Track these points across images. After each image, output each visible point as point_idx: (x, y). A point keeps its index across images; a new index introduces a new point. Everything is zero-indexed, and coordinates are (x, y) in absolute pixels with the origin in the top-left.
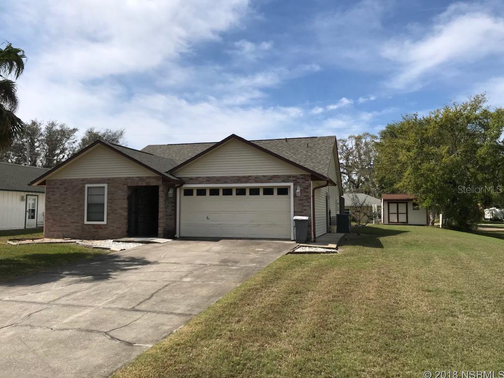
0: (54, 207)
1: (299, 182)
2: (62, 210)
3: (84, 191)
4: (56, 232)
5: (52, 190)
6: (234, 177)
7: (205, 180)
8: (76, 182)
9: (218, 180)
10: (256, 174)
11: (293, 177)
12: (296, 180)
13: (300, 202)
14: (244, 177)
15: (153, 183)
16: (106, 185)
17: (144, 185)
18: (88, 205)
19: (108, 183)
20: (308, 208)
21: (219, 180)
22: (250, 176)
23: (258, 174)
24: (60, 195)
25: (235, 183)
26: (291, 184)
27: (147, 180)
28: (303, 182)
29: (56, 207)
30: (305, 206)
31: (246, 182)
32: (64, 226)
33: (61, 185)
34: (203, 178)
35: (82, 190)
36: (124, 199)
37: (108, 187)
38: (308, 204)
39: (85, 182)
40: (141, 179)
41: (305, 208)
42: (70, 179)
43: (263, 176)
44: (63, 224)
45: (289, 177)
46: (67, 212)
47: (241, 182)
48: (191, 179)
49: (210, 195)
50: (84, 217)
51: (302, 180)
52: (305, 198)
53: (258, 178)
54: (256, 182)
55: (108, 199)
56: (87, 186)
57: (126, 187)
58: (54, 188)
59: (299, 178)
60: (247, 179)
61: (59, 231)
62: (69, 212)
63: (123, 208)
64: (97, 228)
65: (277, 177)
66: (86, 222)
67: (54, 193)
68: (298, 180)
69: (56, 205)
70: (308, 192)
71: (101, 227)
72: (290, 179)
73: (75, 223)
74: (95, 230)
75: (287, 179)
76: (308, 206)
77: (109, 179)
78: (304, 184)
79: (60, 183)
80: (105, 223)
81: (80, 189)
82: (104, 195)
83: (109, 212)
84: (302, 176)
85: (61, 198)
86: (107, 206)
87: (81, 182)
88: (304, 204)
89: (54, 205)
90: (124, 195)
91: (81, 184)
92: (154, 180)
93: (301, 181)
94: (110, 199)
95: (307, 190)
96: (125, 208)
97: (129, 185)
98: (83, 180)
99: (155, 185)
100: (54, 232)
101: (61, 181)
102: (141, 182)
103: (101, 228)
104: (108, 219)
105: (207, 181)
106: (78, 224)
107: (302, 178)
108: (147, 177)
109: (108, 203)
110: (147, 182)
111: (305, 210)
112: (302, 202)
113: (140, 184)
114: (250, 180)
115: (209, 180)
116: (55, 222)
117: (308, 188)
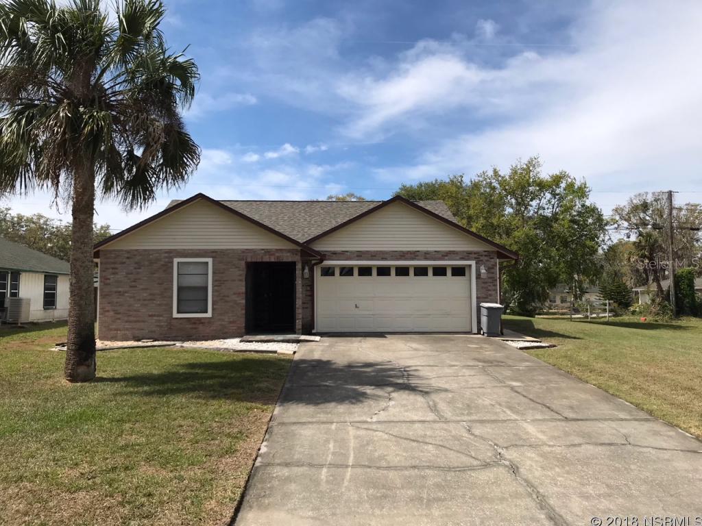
0: (116, 292)
1: (482, 261)
2: (131, 297)
3: (172, 268)
4: (120, 330)
5: (113, 266)
6: (396, 251)
7: (355, 255)
8: (157, 255)
9: (372, 256)
10: (425, 249)
11: (475, 253)
12: (478, 257)
13: (483, 285)
14: (408, 252)
15: (288, 258)
16: (210, 261)
17: (273, 260)
18: (179, 289)
19: (213, 257)
20: (494, 292)
21: (375, 256)
22: (418, 251)
23: (429, 249)
24: (128, 274)
25: (398, 259)
26: (473, 263)
27: (277, 254)
28: (487, 261)
29: (120, 292)
30: (489, 290)
31: (413, 259)
32: (136, 322)
33: (128, 258)
34: (351, 252)
35: (168, 267)
36: (240, 280)
37: (213, 263)
38: (494, 288)
39: (171, 255)
40: (268, 252)
41: (490, 292)
42: (145, 250)
43: (436, 251)
44: (132, 319)
45: (469, 253)
46: (139, 300)
47: (406, 259)
48: (334, 253)
49: (359, 275)
50: (172, 307)
51: (486, 258)
52: (490, 280)
53: (428, 254)
54: (426, 259)
55: (214, 281)
56: (176, 261)
57: (243, 263)
58: (114, 263)
59: (482, 256)
60: (414, 255)
61: (127, 329)
62: (145, 300)
63: (239, 294)
64: (195, 323)
65: (454, 254)
66: (175, 315)
67: (116, 271)
68: (482, 258)
69: (120, 289)
70: (493, 273)
71: (203, 321)
72: (471, 255)
73: (154, 316)
74: (191, 326)
75: (467, 255)
76: (494, 290)
77: (214, 251)
78: (488, 263)
79: (126, 255)
80: (209, 314)
81: (163, 265)
82: (207, 274)
83: (215, 299)
84: (486, 253)
85: (129, 279)
86: (213, 290)
87: (166, 255)
88: (489, 288)
89: (115, 289)
90: (240, 275)
91: (166, 257)
92: (289, 254)
93: (484, 258)
94: (216, 281)
95: (492, 271)
96: (243, 293)
97: (249, 260)
98: (170, 252)
99: (290, 260)
100: (117, 330)
101: (128, 252)
102: (268, 257)
103: (202, 323)
104: (213, 309)
105: (357, 256)
106: (161, 318)
107: (486, 256)
108: (277, 250)
109: (214, 286)
110: (278, 257)
111: (491, 295)
112: (486, 285)
113: (266, 259)
114: (417, 256)
115: (360, 255)
116: (119, 316)
117: (493, 268)
